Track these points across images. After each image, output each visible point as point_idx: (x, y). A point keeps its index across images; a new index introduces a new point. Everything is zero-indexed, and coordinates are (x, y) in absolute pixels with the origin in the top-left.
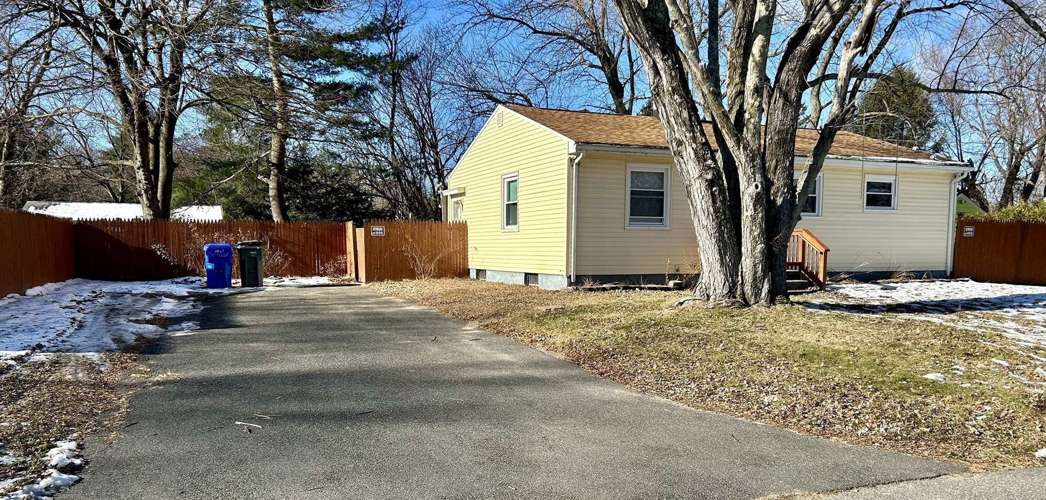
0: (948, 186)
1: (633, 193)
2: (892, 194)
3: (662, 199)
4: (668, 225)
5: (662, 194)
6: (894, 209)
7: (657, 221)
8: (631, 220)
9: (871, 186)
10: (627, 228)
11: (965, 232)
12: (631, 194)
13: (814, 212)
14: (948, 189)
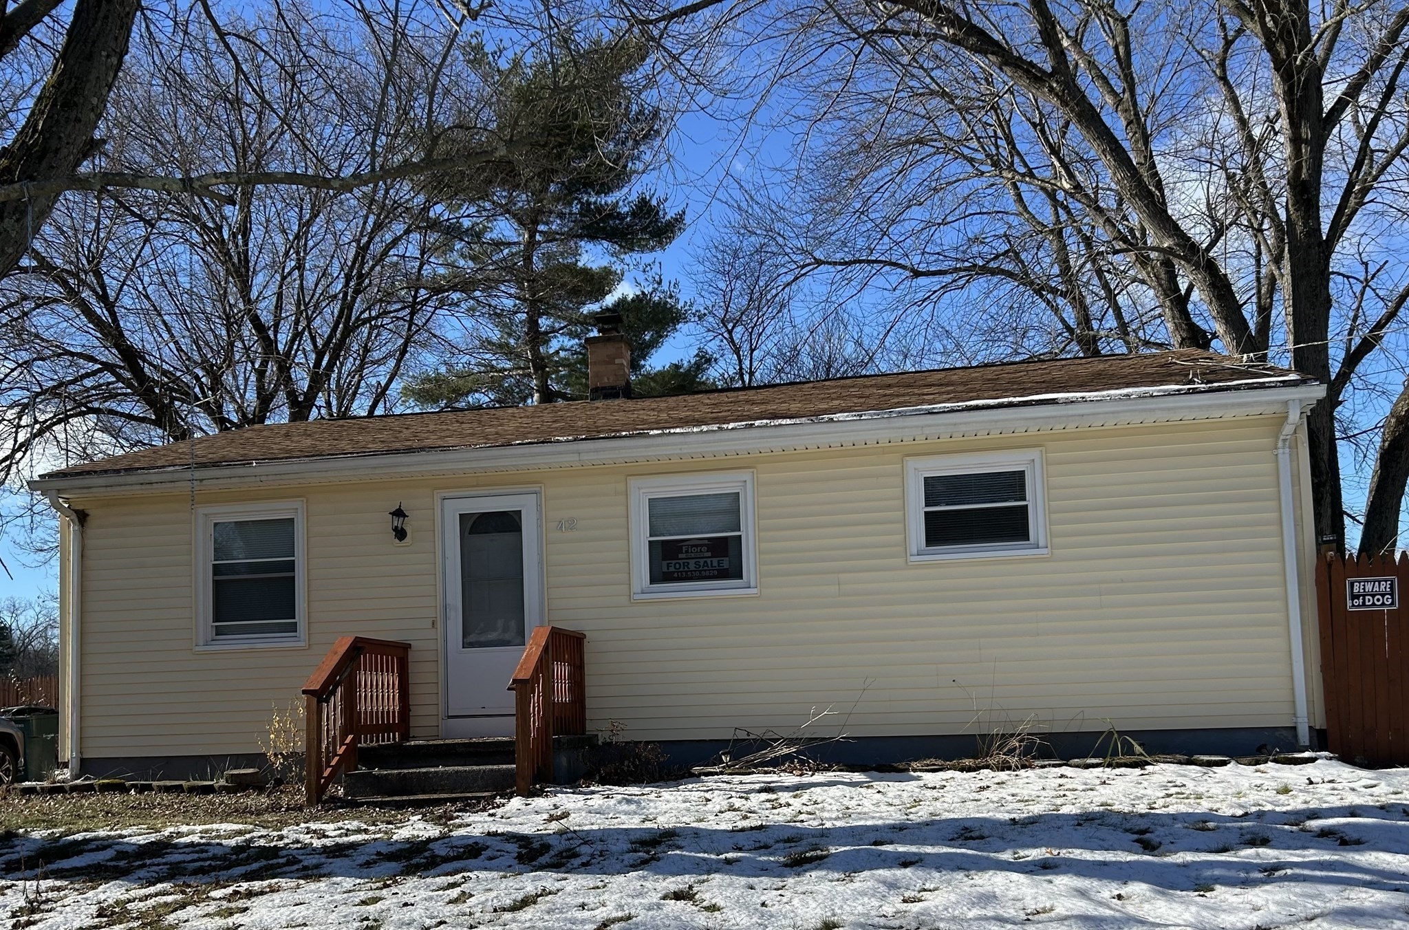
0: (1265, 453)
1: (217, 570)
2: (1029, 502)
3: (292, 581)
5: (291, 566)
6: (1038, 547)
7: (284, 628)
8: (219, 631)
9: (936, 489)
10: (197, 648)
11: (1354, 597)
12: (215, 574)
13: (741, 577)
14: (1268, 467)
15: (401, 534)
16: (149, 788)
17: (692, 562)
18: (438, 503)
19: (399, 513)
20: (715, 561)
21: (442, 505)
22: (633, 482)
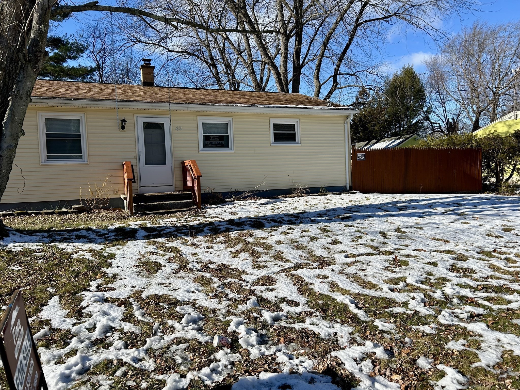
0: (343, 125)
1: (47, 135)
2: (296, 132)
3: (80, 141)
4: (86, 161)
5: (79, 136)
6: (298, 143)
7: (76, 157)
8: (49, 158)
9: (277, 127)
10: (42, 163)
11: (358, 157)
12: (47, 137)
13: (229, 147)
14: (343, 128)
15: (123, 127)
16: (40, 213)
17: (214, 142)
18: (135, 118)
19: (124, 121)
20: (220, 142)
21: (137, 119)
22: (198, 117)
